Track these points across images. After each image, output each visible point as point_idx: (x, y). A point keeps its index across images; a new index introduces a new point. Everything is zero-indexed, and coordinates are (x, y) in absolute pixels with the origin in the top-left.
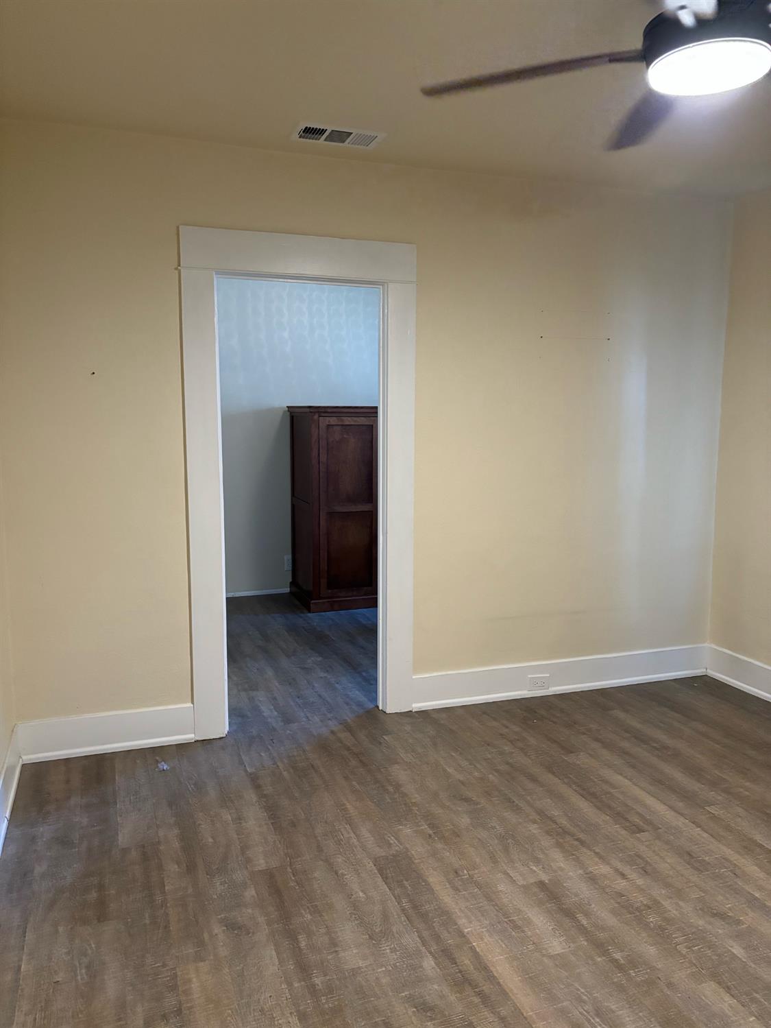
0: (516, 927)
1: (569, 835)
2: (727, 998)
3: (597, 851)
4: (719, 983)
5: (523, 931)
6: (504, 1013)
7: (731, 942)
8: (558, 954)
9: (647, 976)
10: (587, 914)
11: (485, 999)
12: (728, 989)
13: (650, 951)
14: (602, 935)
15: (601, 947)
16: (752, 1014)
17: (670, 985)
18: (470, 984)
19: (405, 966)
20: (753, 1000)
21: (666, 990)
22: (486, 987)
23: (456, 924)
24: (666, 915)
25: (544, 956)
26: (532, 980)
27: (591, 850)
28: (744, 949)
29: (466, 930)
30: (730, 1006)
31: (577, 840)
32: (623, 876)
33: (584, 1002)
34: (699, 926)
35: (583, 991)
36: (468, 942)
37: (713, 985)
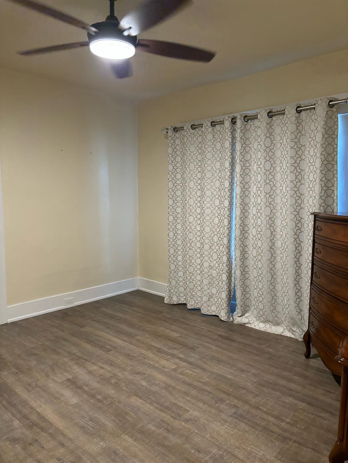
0: (56, 398)
1: (81, 358)
2: (140, 400)
3: (93, 362)
4: (137, 396)
5: (60, 399)
6: (50, 431)
7: (142, 381)
8: (75, 404)
9: (110, 401)
10: (87, 386)
11: (42, 429)
12: (140, 397)
13: (112, 392)
14: (93, 392)
15: (93, 396)
16: (148, 403)
17: (119, 402)
18: (36, 425)
19: (4, 427)
20: (149, 398)
21: (118, 404)
22: (43, 424)
23: (29, 405)
24: (119, 378)
25: (69, 406)
26: (63, 416)
27: (89, 362)
28: (146, 382)
29: (34, 406)
30: (141, 403)
31: (85, 359)
32: (103, 368)
33: (85, 418)
34: (131, 378)
35: (85, 414)
36: (35, 410)
37: (135, 397)
